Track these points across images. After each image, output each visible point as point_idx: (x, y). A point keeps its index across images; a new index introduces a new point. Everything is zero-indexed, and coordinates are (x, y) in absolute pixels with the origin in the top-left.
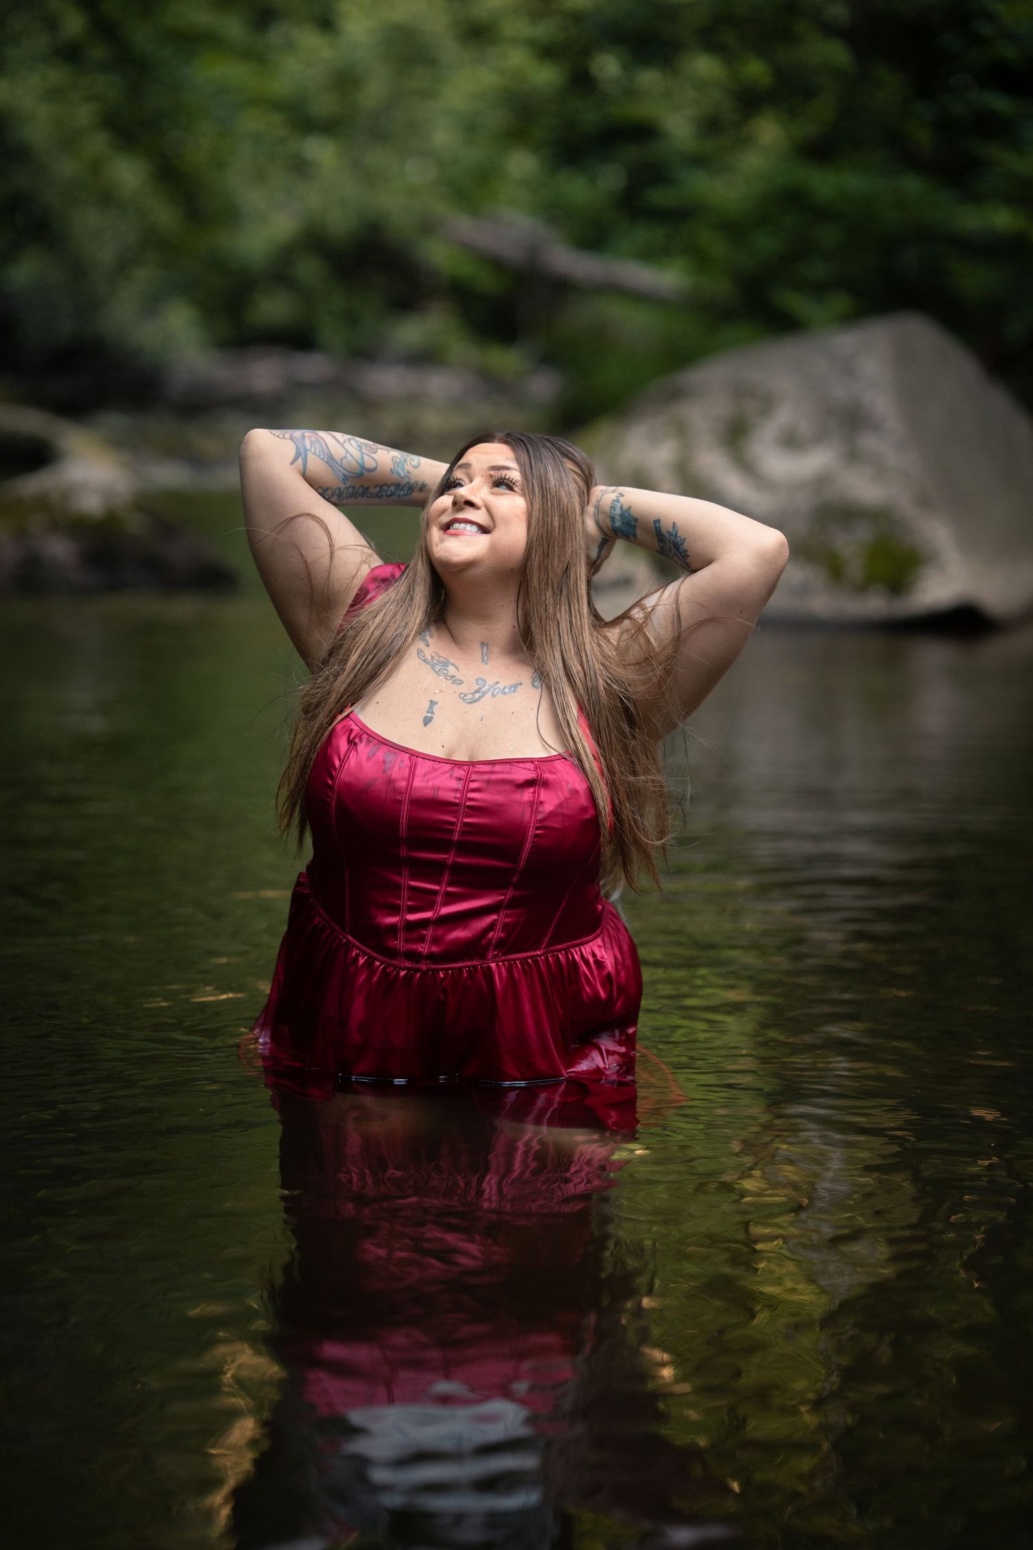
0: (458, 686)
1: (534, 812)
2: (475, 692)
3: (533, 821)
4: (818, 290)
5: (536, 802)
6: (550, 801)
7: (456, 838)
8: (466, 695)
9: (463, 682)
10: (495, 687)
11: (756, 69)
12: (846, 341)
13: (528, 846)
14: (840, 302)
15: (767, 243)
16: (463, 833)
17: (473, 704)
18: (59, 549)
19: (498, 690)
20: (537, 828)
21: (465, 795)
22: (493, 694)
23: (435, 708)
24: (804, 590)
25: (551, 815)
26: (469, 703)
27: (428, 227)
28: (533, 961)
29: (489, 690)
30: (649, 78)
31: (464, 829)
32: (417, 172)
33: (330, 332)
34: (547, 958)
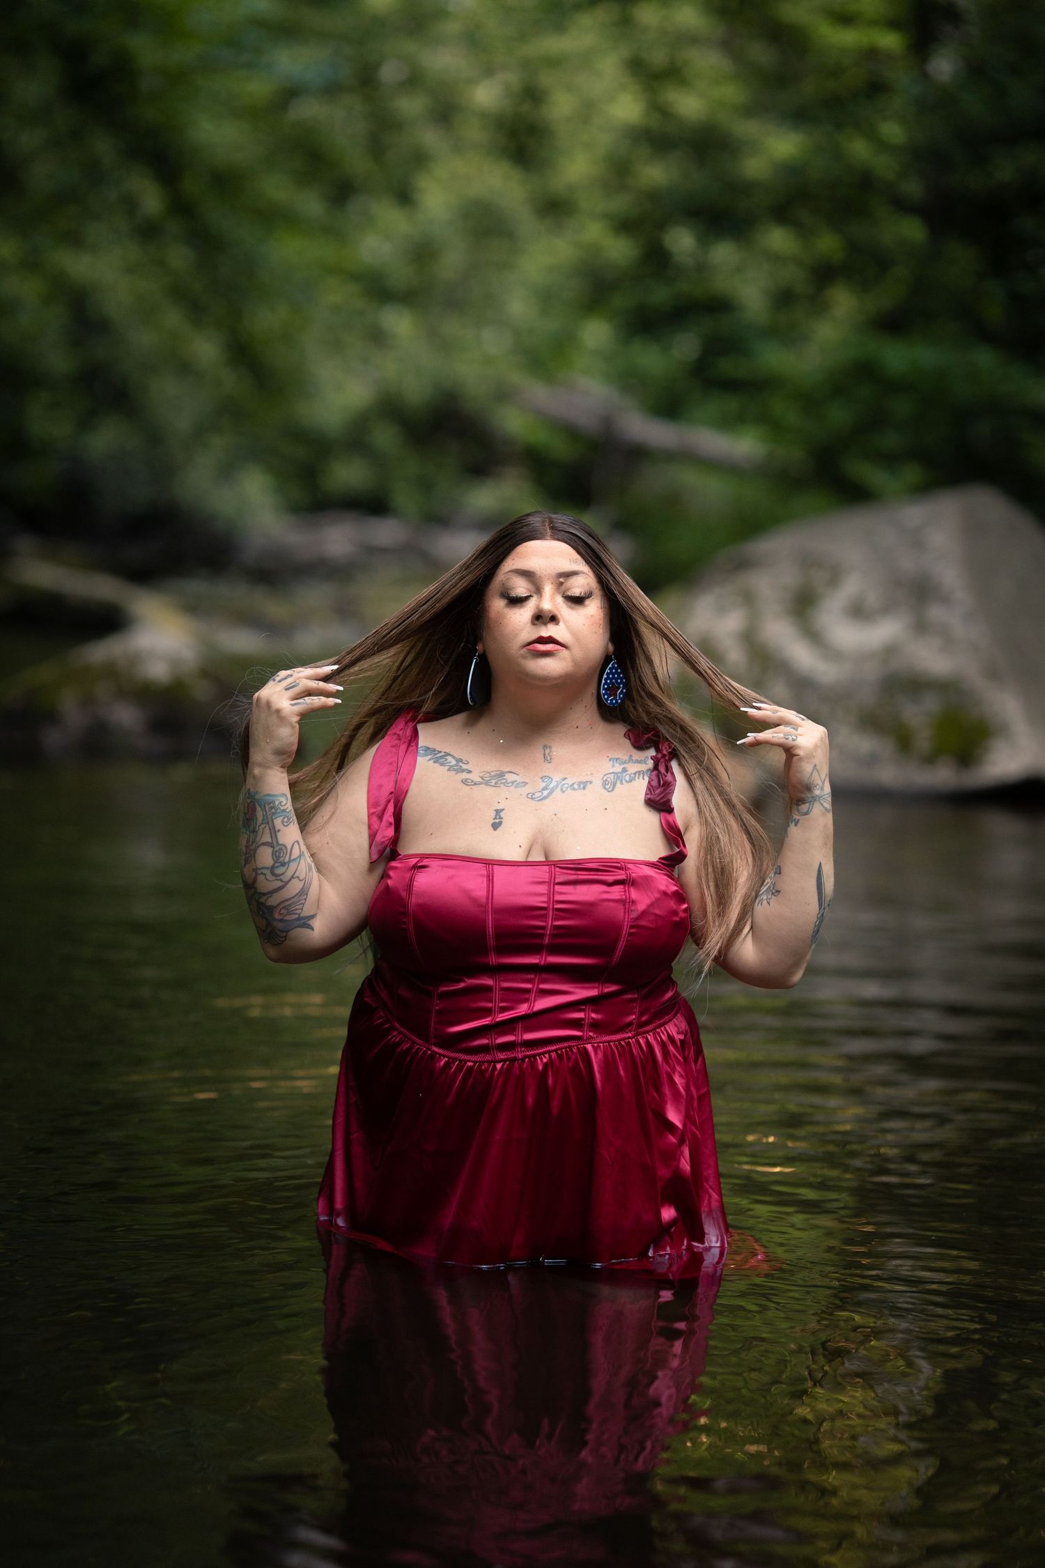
0: (524, 788)
1: (627, 910)
2: (543, 789)
3: (626, 920)
4: (890, 460)
5: (628, 901)
6: (642, 900)
7: (547, 942)
8: (534, 794)
9: (527, 783)
10: (563, 782)
11: (828, 244)
12: (915, 513)
13: (621, 945)
14: (912, 473)
15: (839, 416)
16: (553, 936)
17: (543, 801)
18: (126, 716)
19: (566, 786)
20: (632, 927)
21: (552, 899)
22: (561, 790)
23: (502, 814)
24: (871, 760)
25: (644, 913)
26: (539, 800)
27: (504, 395)
28: (625, 1042)
29: (557, 786)
30: (724, 253)
31: (555, 932)
32: (493, 342)
33: (405, 498)
34: (638, 1041)
